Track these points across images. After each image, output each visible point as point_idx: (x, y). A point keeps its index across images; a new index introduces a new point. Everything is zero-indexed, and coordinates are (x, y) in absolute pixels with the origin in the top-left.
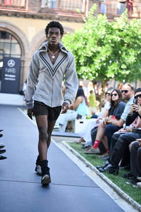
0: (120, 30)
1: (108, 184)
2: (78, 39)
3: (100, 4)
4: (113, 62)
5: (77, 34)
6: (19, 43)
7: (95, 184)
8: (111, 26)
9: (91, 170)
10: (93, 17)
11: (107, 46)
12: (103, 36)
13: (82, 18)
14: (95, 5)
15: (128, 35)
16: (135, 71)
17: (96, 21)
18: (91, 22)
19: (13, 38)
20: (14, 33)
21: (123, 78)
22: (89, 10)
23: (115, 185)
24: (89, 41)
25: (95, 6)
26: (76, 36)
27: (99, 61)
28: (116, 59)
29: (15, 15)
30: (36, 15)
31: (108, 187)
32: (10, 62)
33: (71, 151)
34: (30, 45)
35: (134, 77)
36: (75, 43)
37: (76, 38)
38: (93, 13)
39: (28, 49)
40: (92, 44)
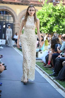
0: (59, 10)
2: (40, 14)
4: (56, 25)
5: (39, 12)
6: (12, 16)
7: (47, 81)
8: (55, 8)
9: (45, 75)
10: (46, 4)
11: (53, 17)
12: (51, 13)
13: (41, 5)
15: (63, 12)
17: (48, 6)
18: (46, 6)
19: (10, 14)
20: (10, 12)
21: (61, 32)
23: (56, 82)
24: (45, 15)
26: (39, 13)
27: (49, 24)
28: (58, 23)
29: (11, 3)
30: (20, 3)
31: (53, 82)
34: (18, 17)
36: (38, 16)
37: (39, 14)
38: (46, 2)
39: (17, 19)
40: (46, 17)
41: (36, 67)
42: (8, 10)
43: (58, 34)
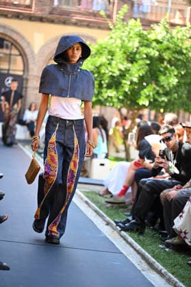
0: (158, 42)
1: (135, 249)
2: (101, 51)
3: (132, 5)
4: (147, 85)
5: (101, 45)
6: (21, 55)
7: (117, 249)
8: (146, 36)
9: (112, 230)
10: (122, 23)
11: (141, 62)
12: (135, 49)
13: (108, 24)
14: (126, 6)
15: (168, 48)
16: (177, 98)
17: (126, 28)
18: (119, 29)
19: (13, 47)
20: (16, 41)
21: (161, 107)
22: (117, 13)
23: (143, 251)
24: (117, 54)
25: (125, 8)
26: (99, 48)
27: (129, 83)
28: (153, 80)
29: (17, 16)
30: (45, 18)
31: (135, 253)
32: (8, 81)
33: (86, 202)
34: (37, 58)
35: (176, 106)
36: (97, 58)
37: (98, 51)
38: (122, 17)
39: (34, 63)
40: (120, 59)
41: (86, 205)
42: (10, 37)
43: (153, 112)
